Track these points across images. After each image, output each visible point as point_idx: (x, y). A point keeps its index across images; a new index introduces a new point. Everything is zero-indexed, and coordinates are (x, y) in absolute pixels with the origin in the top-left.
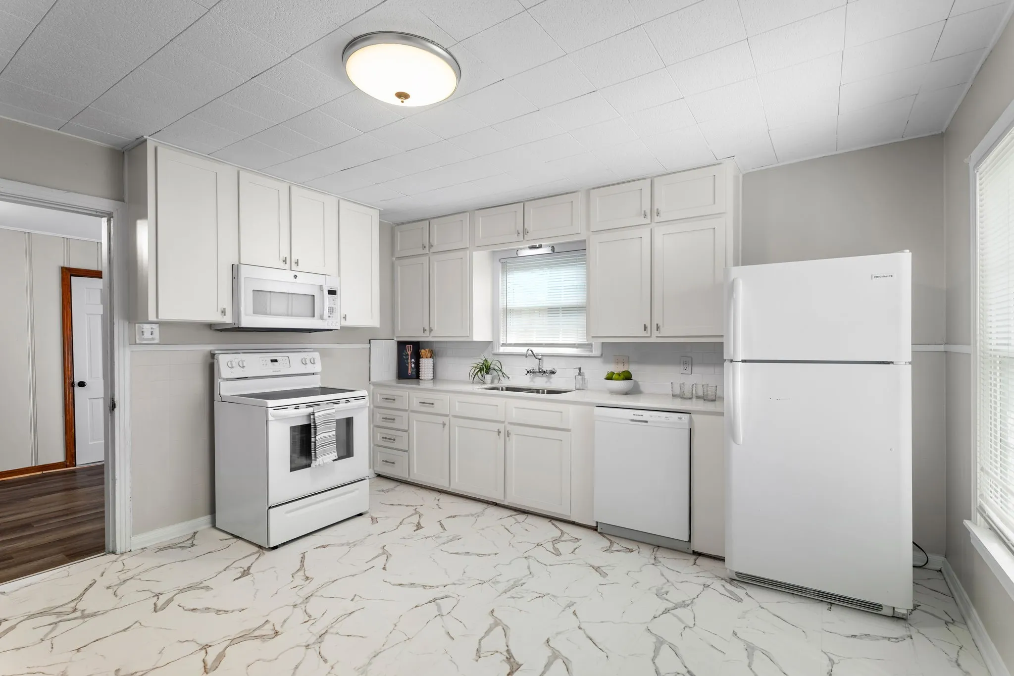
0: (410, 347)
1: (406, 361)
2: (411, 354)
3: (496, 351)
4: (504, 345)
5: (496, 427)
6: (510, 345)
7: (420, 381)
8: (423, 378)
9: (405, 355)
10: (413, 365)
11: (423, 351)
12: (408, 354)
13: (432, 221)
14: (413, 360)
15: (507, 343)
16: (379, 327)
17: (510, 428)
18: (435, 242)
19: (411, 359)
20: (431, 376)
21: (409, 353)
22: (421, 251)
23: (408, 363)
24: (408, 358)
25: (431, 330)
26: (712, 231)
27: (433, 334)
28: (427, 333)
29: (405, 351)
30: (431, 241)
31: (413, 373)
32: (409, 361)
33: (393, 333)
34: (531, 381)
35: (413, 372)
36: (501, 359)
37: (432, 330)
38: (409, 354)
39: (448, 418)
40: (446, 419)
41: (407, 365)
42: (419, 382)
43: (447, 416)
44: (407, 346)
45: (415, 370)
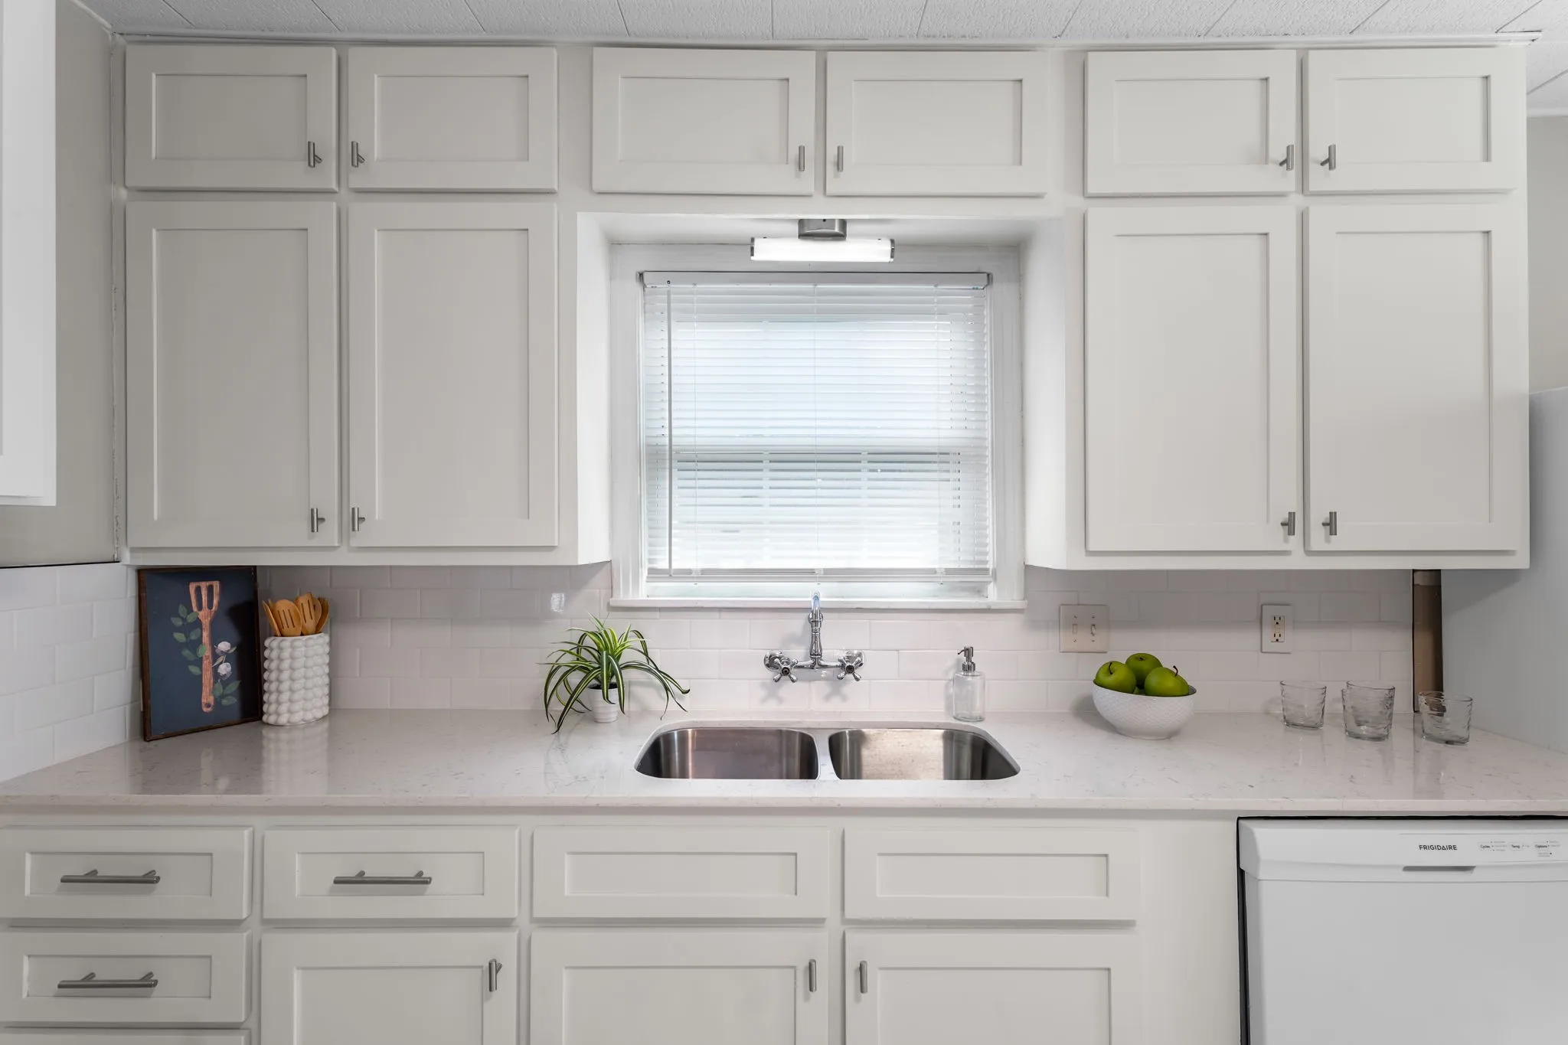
0: (210, 589)
1: (186, 653)
2: (212, 623)
3: (624, 597)
4: (655, 573)
5: (794, 947)
6: (685, 574)
7: (265, 731)
8: (283, 720)
9: (179, 630)
10: (225, 669)
11: (283, 606)
12: (198, 624)
13: (355, 54)
14: (224, 646)
15: (675, 566)
16: (50, 500)
17: (861, 945)
18: (375, 149)
19: (214, 642)
20: (319, 707)
21: (205, 616)
22: (298, 175)
23: (199, 662)
24: (200, 641)
25: (355, 520)
26: (1478, 241)
27: (365, 536)
28: (330, 533)
29: (182, 609)
30: (353, 135)
31: (225, 702)
32: (205, 651)
33: (119, 525)
34: (764, 700)
35: (223, 696)
36: (643, 623)
37: (361, 519)
38: (206, 623)
39: (513, 936)
40: (503, 946)
41: (194, 669)
42: (261, 737)
43: (503, 924)
44: (192, 587)
45: (234, 686)
